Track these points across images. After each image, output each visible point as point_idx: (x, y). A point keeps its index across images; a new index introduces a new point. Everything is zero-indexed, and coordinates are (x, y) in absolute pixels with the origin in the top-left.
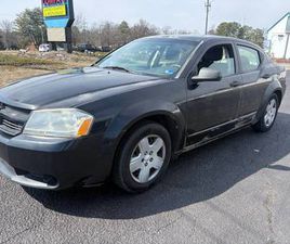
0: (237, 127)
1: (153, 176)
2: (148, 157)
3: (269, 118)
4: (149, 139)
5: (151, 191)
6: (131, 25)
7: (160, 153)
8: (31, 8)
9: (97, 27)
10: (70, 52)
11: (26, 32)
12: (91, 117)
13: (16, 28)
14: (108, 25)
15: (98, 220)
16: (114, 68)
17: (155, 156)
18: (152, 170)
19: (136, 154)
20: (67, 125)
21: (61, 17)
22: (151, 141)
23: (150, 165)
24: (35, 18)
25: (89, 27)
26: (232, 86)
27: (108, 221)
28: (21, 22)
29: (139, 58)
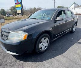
0: (67, 32)
1: (46, 48)
2: (44, 43)
3: (74, 29)
4: (44, 38)
5: (46, 52)
6: (36, 8)
7: (47, 42)
8: (13, 6)
9: (29, 9)
10: (22, 15)
11: (12, 12)
12: (27, 34)
13: (10, 11)
14: (31, 9)
15: (31, 63)
16: (33, 19)
17: (46, 43)
18: (45, 47)
19: (41, 43)
20: (20, 36)
21: (20, 7)
22: (45, 39)
23: (45, 45)
24: (14, 8)
25: (27, 9)
26: (65, 21)
27: (34, 63)
28: (11, 9)
29: (39, 16)
